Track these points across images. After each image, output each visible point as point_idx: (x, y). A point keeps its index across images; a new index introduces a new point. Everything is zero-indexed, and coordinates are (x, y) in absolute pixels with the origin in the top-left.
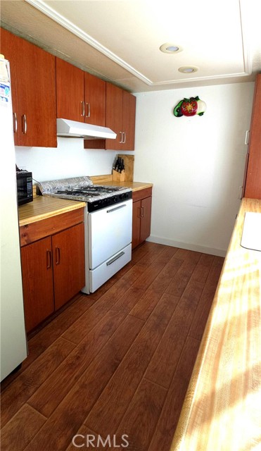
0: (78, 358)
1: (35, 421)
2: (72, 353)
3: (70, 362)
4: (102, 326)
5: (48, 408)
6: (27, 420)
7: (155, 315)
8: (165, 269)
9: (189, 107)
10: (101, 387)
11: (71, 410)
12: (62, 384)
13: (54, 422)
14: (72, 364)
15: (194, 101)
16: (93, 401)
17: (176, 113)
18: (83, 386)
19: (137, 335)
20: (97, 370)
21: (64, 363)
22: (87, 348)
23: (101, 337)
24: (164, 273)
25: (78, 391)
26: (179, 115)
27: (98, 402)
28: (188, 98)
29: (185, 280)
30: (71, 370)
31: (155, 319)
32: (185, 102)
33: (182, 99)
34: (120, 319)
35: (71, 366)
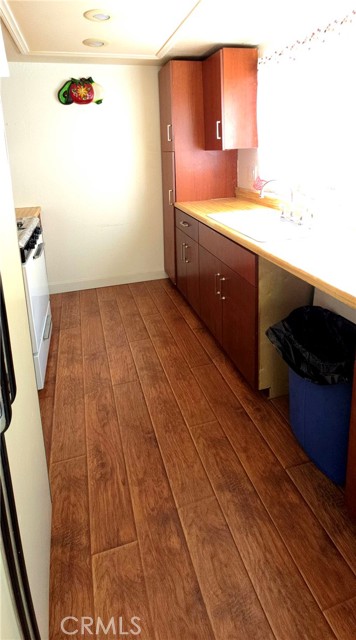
0: (103, 465)
1: (126, 557)
2: (89, 467)
3: (98, 476)
4: (94, 417)
5: (125, 533)
6: (114, 566)
7: (142, 369)
8: (103, 317)
9: (82, 91)
10: (159, 467)
11: (153, 510)
12: (114, 502)
13: (147, 536)
14: (103, 476)
15: (87, 82)
16: (165, 484)
17: (63, 100)
18: (140, 482)
19: (144, 398)
20: (139, 458)
21: (91, 482)
22: (102, 448)
23: (107, 428)
24: (107, 323)
25: (140, 491)
26: (68, 103)
27: (170, 481)
28: (77, 78)
29: (138, 319)
30: (109, 483)
31: (145, 372)
32: (73, 83)
33: (69, 79)
34: (108, 395)
35: (104, 479)
